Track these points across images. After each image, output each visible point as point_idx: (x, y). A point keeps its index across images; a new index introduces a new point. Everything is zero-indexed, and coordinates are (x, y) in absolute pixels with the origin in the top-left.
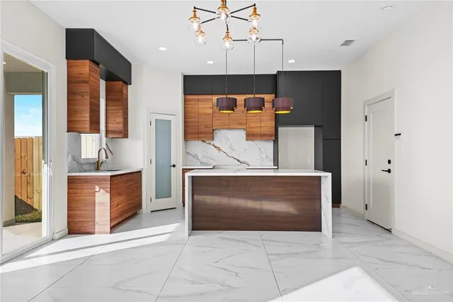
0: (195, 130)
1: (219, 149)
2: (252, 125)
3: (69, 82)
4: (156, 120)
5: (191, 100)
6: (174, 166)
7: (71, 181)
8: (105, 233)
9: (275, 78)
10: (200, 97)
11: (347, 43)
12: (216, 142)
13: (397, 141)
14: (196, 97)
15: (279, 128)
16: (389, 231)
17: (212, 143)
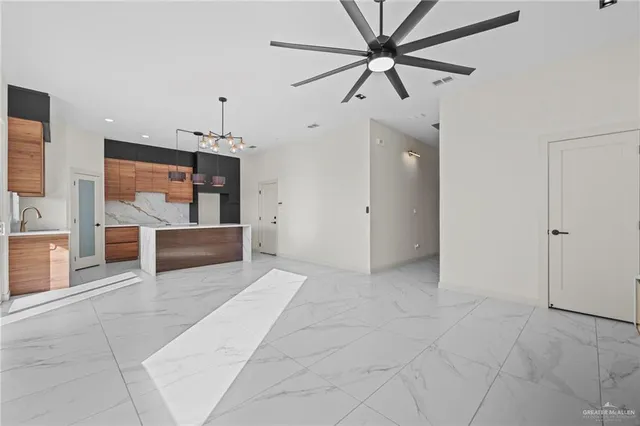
0: (117, 192)
1: (139, 209)
2: (174, 190)
3: (9, 140)
4: (80, 181)
5: (110, 163)
6: (98, 225)
7: (13, 241)
8: (66, 287)
9: (194, 156)
10: (122, 161)
11: (252, 147)
12: (136, 203)
13: (280, 207)
14: (117, 161)
15: (199, 194)
16: (275, 255)
17: (132, 203)
